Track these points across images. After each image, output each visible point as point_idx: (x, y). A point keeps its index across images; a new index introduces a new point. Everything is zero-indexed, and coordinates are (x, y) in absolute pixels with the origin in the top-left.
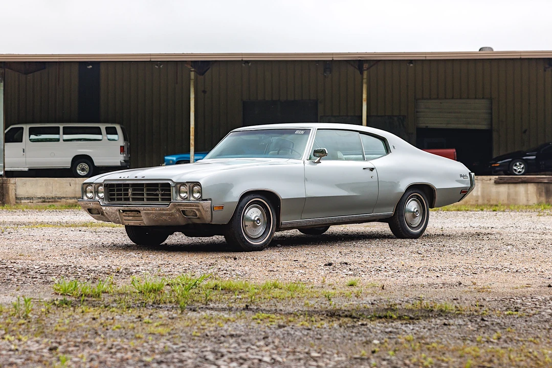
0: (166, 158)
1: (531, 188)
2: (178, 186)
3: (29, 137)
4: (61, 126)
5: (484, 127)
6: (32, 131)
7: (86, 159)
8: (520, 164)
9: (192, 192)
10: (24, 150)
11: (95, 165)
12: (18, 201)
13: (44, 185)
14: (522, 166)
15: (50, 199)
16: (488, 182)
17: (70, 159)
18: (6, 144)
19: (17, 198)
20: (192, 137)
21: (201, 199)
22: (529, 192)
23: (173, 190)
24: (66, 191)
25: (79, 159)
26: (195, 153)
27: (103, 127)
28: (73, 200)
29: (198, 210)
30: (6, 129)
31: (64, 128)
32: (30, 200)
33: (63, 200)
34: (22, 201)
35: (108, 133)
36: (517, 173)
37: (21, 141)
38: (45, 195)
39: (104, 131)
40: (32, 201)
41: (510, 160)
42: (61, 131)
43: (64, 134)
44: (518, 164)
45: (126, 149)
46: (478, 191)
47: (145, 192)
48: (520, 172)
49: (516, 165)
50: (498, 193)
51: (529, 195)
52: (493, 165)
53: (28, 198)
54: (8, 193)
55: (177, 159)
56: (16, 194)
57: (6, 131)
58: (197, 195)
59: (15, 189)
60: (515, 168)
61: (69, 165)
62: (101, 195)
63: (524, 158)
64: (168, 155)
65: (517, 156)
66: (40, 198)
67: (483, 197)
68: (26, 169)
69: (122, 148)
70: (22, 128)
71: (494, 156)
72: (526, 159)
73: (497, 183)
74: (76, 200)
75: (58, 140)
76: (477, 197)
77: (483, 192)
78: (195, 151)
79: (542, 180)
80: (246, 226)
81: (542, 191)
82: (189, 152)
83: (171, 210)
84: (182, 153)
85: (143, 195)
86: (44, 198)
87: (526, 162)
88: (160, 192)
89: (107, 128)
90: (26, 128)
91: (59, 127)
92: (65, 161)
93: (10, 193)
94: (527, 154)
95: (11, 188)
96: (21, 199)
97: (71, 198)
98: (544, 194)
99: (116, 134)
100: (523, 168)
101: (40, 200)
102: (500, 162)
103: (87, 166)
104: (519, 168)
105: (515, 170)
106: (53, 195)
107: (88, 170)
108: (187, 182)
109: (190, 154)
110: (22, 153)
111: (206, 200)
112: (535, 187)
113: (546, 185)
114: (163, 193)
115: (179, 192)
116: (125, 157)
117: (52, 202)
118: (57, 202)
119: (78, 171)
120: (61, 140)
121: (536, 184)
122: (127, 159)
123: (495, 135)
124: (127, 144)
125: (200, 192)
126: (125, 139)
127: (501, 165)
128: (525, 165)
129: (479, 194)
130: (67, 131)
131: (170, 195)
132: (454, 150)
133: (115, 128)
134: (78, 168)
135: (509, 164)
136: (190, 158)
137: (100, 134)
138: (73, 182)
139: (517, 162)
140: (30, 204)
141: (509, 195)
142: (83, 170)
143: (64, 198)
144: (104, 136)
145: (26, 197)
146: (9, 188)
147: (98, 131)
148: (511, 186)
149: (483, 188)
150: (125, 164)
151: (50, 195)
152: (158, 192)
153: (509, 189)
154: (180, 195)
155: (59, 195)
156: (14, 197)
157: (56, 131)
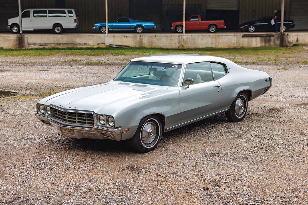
0: (95, 25)
1: (258, 39)
2: (98, 116)
3: (33, 15)
4: (47, 10)
5: (236, 9)
6: (34, 12)
7: (59, 25)
8: (253, 27)
9: (108, 121)
10: (31, 21)
11: (64, 28)
12: (29, 45)
13: (40, 37)
14: (253, 28)
15: (43, 44)
16: (239, 36)
17: (52, 25)
18: (22, 18)
19: (28, 44)
20: (107, 16)
21: (114, 127)
22: (257, 41)
23: (95, 119)
24: (50, 41)
25: (56, 25)
26: (108, 23)
27: (66, 10)
28: (54, 45)
29: (113, 134)
30: (22, 12)
31: (49, 11)
32: (34, 44)
33: (49, 45)
34: (31, 45)
35: (68, 13)
36: (251, 31)
37: (30, 17)
38: (41, 42)
39: (67, 12)
40: (35, 45)
41: (248, 25)
42: (48, 12)
43: (49, 13)
44: (252, 27)
45: (77, 21)
46: (234, 40)
47: (76, 117)
48: (252, 31)
49: (251, 28)
50: (243, 41)
51: (257, 42)
52: (240, 28)
53: (33, 44)
54: (24, 41)
55: (100, 25)
56: (28, 42)
57: (22, 13)
58: (111, 124)
59: (28, 40)
60: (250, 29)
61: (51, 28)
62: (49, 113)
63: (255, 24)
64: (96, 23)
65: (251, 24)
66: (39, 44)
67: (237, 43)
68: (32, 30)
69: (75, 20)
70: (30, 11)
71: (240, 24)
72: (255, 25)
73: (243, 36)
74: (55, 45)
75: (46, 16)
76: (234, 43)
77: (237, 41)
78: (108, 21)
79: (263, 35)
80: (143, 137)
81: (263, 40)
82: (105, 22)
83: (94, 132)
84: (102, 22)
85: (75, 119)
86: (41, 44)
87: (255, 26)
88: (87, 119)
89: (68, 11)
90: (32, 11)
91: (46, 11)
92: (50, 26)
93: (25, 41)
94: (256, 22)
95: (26, 39)
96: (30, 44)
97: (53, 44)
98: (263, 41)
99: (72, 13)
100: (254, 29)
101: (39, 45)
102: (244, 26)
103: (60, 28)
104: (252, 29)
105: (250, 30)
106: (45, 43)
107: (60, 30)
108: (104, 115)
109: (106, 23)
110: (30, 22)
111: (117, 128)
112: (260, 39)
113: (265, 38)
114: (88, 119)
115: (99, 120)
116: (77, 24)
117: (44, 46)
118: (47, 46)
119: (56, 31)
120: (48, 16)
121: (260, 37)
122: (77, 25)
123: (240, 13)
124: (78, 18)
125: (113, 122)
126: (77, 16)
127: (244, 28)
128: (254, 27)
129: (235, 41)
130: (50, 12)
131: (93, 121)
132: (223, 21)
133: (72, 11)
134: (56, 29)
135: (248, 27)
136: (105, 25)
137: (65, 13)
138: (53, 37)
139: (251, 26)
140: (34, 46)
141: (248, 42)
142: (58, 30)
143: (50, 44)
144: (67, 14)
145: (32, 43)
146: (24, 39)
147: (64, 12)
148: (250, 38)
149: (237, 39)
150: (77, 27)
151: (43, 43)
152: (85, 118)
153: (248, 39)
154: (100, 122)
155: (47, 42)
156: (27, 43)
157: (45, 12)
